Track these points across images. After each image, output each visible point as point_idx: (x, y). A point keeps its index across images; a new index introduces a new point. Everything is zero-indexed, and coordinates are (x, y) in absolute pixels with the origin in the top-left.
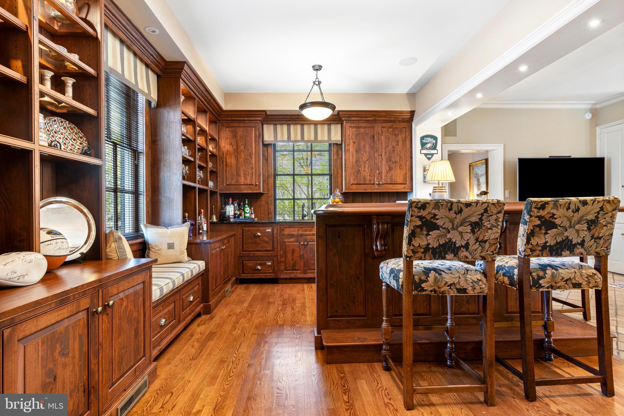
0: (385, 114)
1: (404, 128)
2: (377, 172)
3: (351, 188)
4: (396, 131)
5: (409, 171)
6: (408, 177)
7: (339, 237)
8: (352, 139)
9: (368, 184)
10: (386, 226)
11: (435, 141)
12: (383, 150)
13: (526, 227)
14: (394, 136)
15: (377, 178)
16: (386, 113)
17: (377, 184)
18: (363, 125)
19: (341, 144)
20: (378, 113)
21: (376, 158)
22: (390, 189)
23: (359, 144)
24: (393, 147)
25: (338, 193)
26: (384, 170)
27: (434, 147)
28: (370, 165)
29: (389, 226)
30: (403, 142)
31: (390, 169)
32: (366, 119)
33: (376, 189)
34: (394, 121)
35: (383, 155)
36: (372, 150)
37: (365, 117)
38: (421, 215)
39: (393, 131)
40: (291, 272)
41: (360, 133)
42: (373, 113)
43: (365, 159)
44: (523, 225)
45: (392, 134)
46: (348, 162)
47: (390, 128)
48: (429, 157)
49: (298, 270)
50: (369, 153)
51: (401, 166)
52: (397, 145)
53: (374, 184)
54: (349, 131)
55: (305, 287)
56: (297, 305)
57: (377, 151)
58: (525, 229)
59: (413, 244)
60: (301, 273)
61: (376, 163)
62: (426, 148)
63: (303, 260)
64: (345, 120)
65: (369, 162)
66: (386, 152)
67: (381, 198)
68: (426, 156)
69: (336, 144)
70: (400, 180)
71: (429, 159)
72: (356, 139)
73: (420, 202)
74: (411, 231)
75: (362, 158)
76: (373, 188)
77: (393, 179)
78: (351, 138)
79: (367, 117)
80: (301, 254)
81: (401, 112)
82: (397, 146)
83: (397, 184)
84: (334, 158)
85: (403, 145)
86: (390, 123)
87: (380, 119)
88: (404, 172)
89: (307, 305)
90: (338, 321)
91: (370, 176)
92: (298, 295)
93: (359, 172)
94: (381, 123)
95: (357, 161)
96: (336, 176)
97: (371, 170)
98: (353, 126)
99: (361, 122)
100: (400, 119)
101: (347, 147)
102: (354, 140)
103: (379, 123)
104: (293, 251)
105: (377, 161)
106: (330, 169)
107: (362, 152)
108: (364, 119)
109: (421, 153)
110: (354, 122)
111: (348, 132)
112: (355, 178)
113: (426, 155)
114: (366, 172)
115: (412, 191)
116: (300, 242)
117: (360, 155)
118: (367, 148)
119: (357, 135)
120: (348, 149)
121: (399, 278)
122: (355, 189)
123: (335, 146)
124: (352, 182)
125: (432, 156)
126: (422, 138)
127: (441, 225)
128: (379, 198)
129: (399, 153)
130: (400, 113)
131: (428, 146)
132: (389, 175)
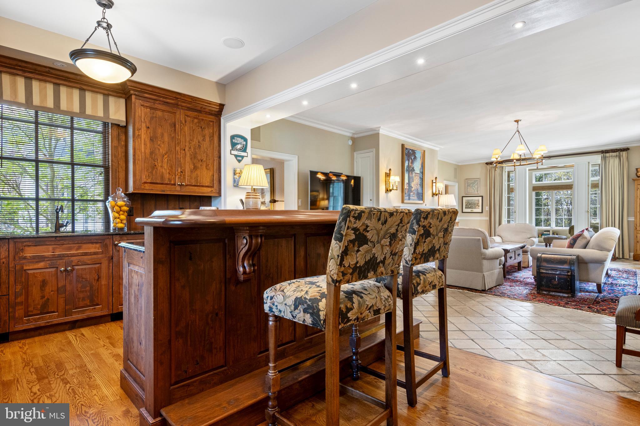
0: (190, 100)
1: (211, 121)
2: (179, 170)
3: (143, 187)
4: (202, 123)
5: (217, 172)
6: (216, 180)
7: (191, 259)
8: (145, 122)
9: (167, 184)
10: (260, 240)
11: (245, 142)
12: (187, 144)
13: (415, 237)
14: (200, 129)
15: (179, 178)
16: (192, 99)
17: (179, 185)
18: (160, 107)
19: (126, 127)
20: (182, 96)
21: (178, 152)
22: (195, 192)
23: (155, 132)
24: (199, 142)
25: (120, 193)
26: (188, 167)
27: (244, 149)
28: (170, 160)
29: (263, 239)
30: (210, 137)
31: (195, 168)
32: (164, 100)
33: (178, 191)
34: (200, 111)
35: (186, 150)
36: (173, 142)
37: (164, 98)
38: (356, 226)
39: (199, 122)
40: (39, 318)
41: (156, 117)
42: (174, 95)
43: (162, 151)
44: (411, 235)
45: (198, 126)
46: (138, 152)
47: (195, 118)
48: (239, 159)
49: (54, 312)
50: (169, 145)
51: (207, 165)
52: (204, 140)
53: (175, 184)
54: (140, 111)
55: (70, 338)
56: (71, 372)
57: (179, 144)
58: (413, 239)
59: (344, 264)
60: (58, 316)
61: (178, 158)
62: (237, 149)
63: (64, 295)
64: (135, 95)
65: (168, 156)
66: (191, 146)
67: (181, 203)
68: (236, 158)
69: (116, 124)
70: (206, 181)
71: (239, 161)
72: (150, 122)
73: (357, 210)
74: (344, 248)
75: (159, 150)
76: (173, 189)
77: (199, 180)
78: (143, 120)
79: (166, 98)
80: (59, 286)
81: (210, 103)
82: (204, 142)
83: (203, 186)
84: (113, 143)
85: (210, 141)
86: (195, 112)
87: (184, 104)
88: (211, 173)
89: (90, 367)
90: (188, 385)
91: (169, 173)
92: (63, 355)
93: (154, 167)
94: (184, 110)
95: (152, 153)
96: (116, 170)
97: (171, 167)
98: (145, 105)
99: (158, 102)
100: (207, 110)
101: (136, 132)
102: (148, 125)
103: (182, 109)
104: (44, 283)
105: (179, 157)
106: (105, 158)
107: (159, 142)
108: (161, 99)
109: (231, 154)
110: (148, 100)
111: (138, 112)
112: (148, 175)
113: (236, 156)
114: (164, 169)
115: (220, 196)
116: (57, 267)
117: (156, 146)
118: (166, 138)
119: (152, 118)
120: (138, 135)
121: (319, 310)
122: (148, 189)
123: (115, 128)
124: (145, 180)
125: (242, 159)
126: (233, 137)
127: (370, 239)
128: (178, 203)
129: (206, 150)
130: (207, 103)
131: (239, 147)
132: (194, 175)
